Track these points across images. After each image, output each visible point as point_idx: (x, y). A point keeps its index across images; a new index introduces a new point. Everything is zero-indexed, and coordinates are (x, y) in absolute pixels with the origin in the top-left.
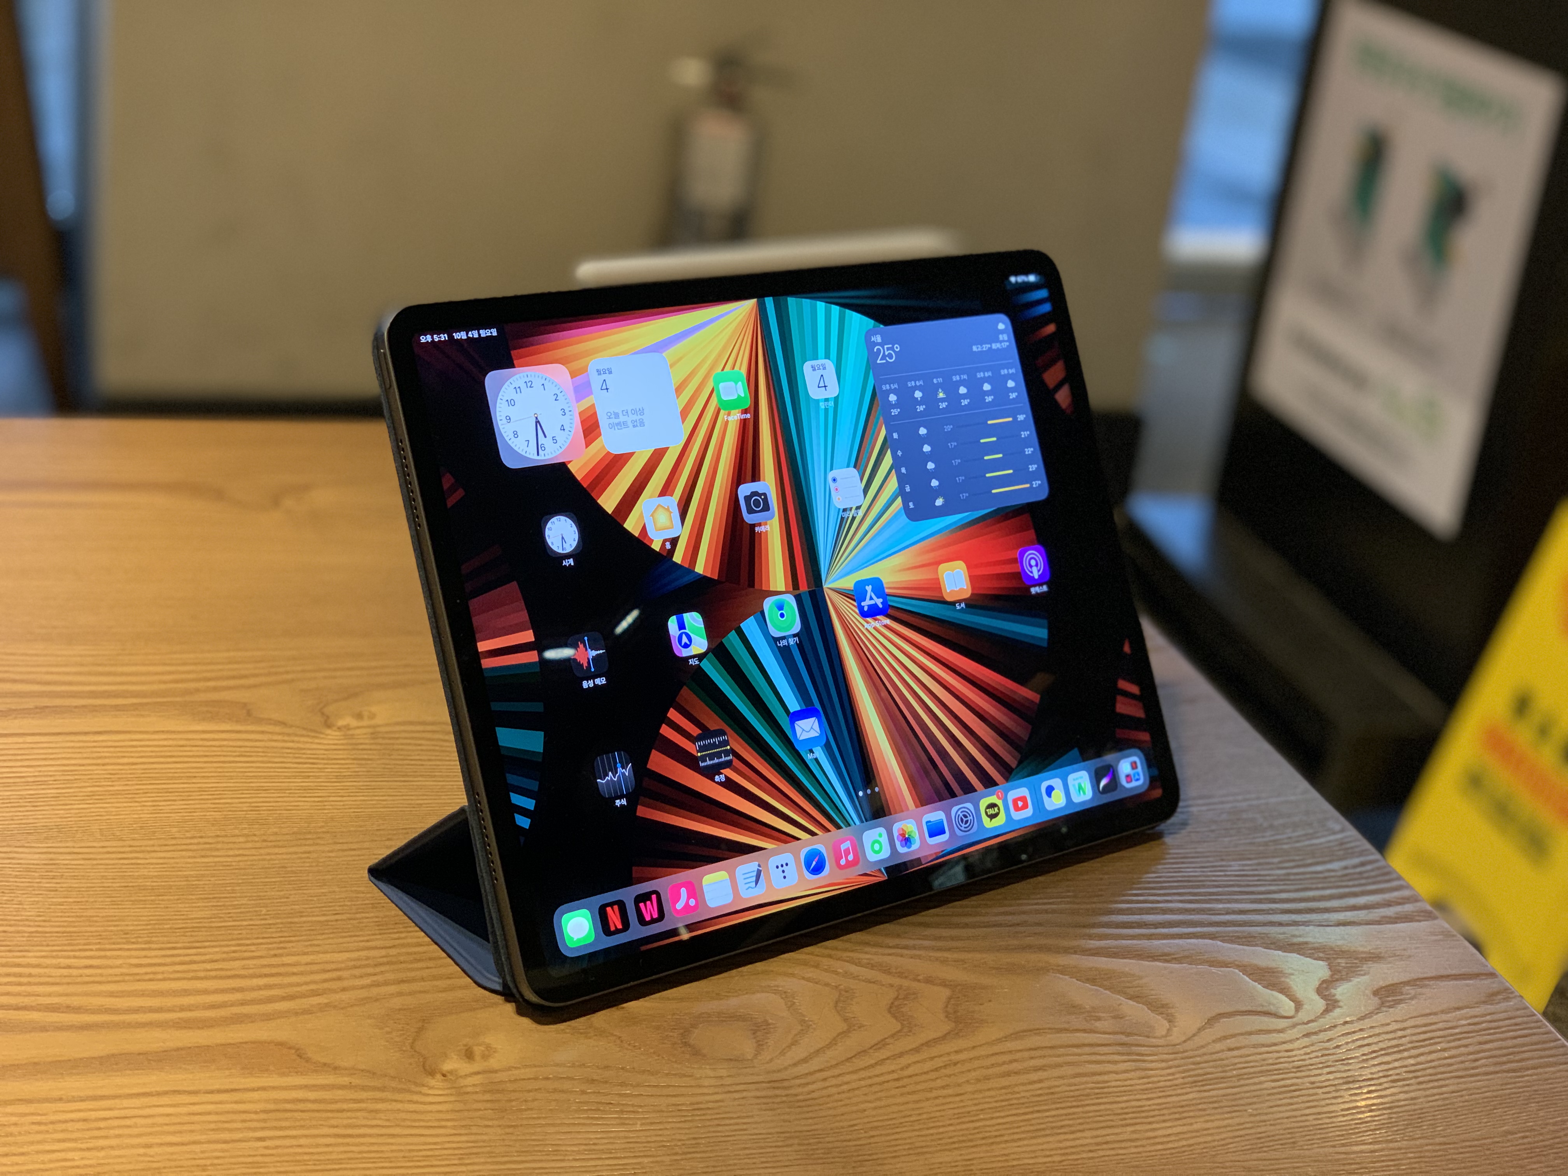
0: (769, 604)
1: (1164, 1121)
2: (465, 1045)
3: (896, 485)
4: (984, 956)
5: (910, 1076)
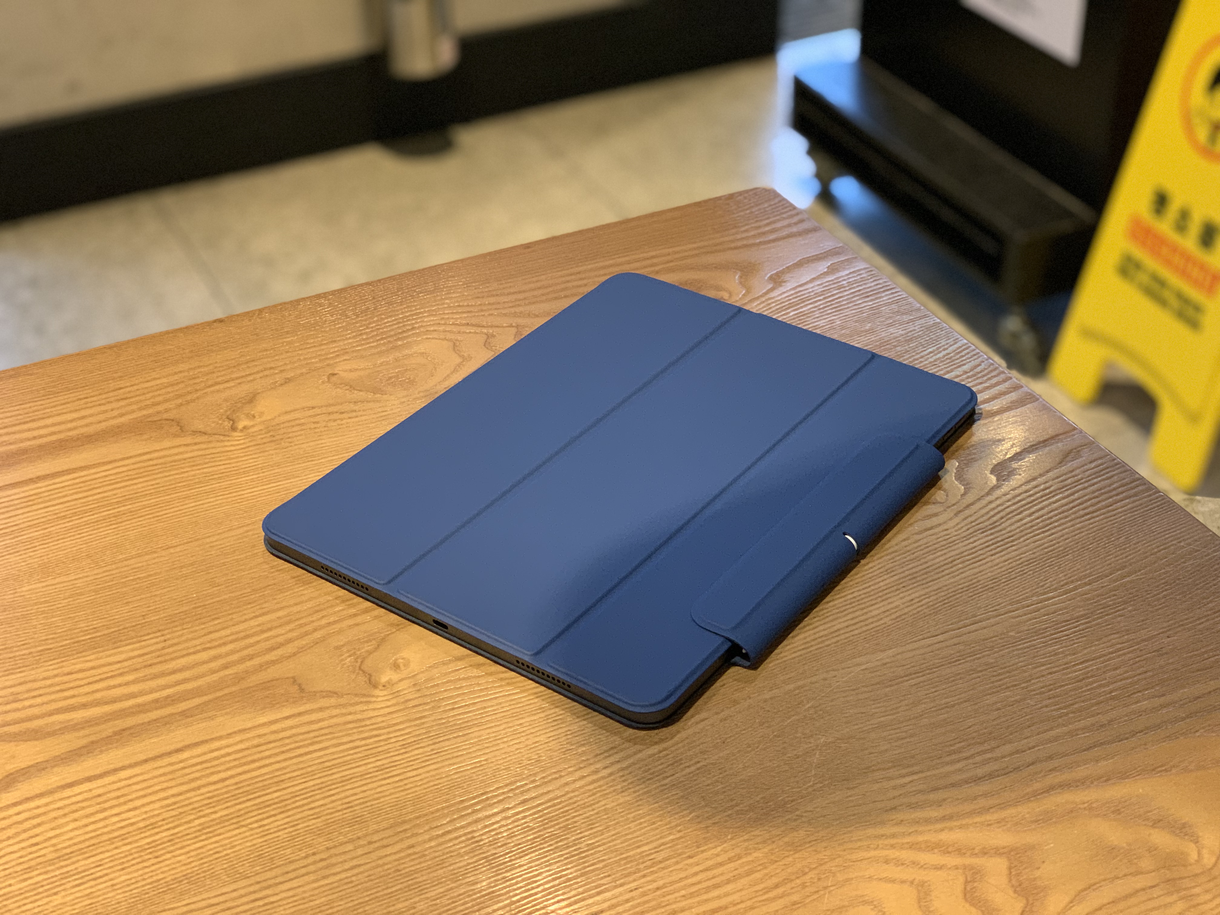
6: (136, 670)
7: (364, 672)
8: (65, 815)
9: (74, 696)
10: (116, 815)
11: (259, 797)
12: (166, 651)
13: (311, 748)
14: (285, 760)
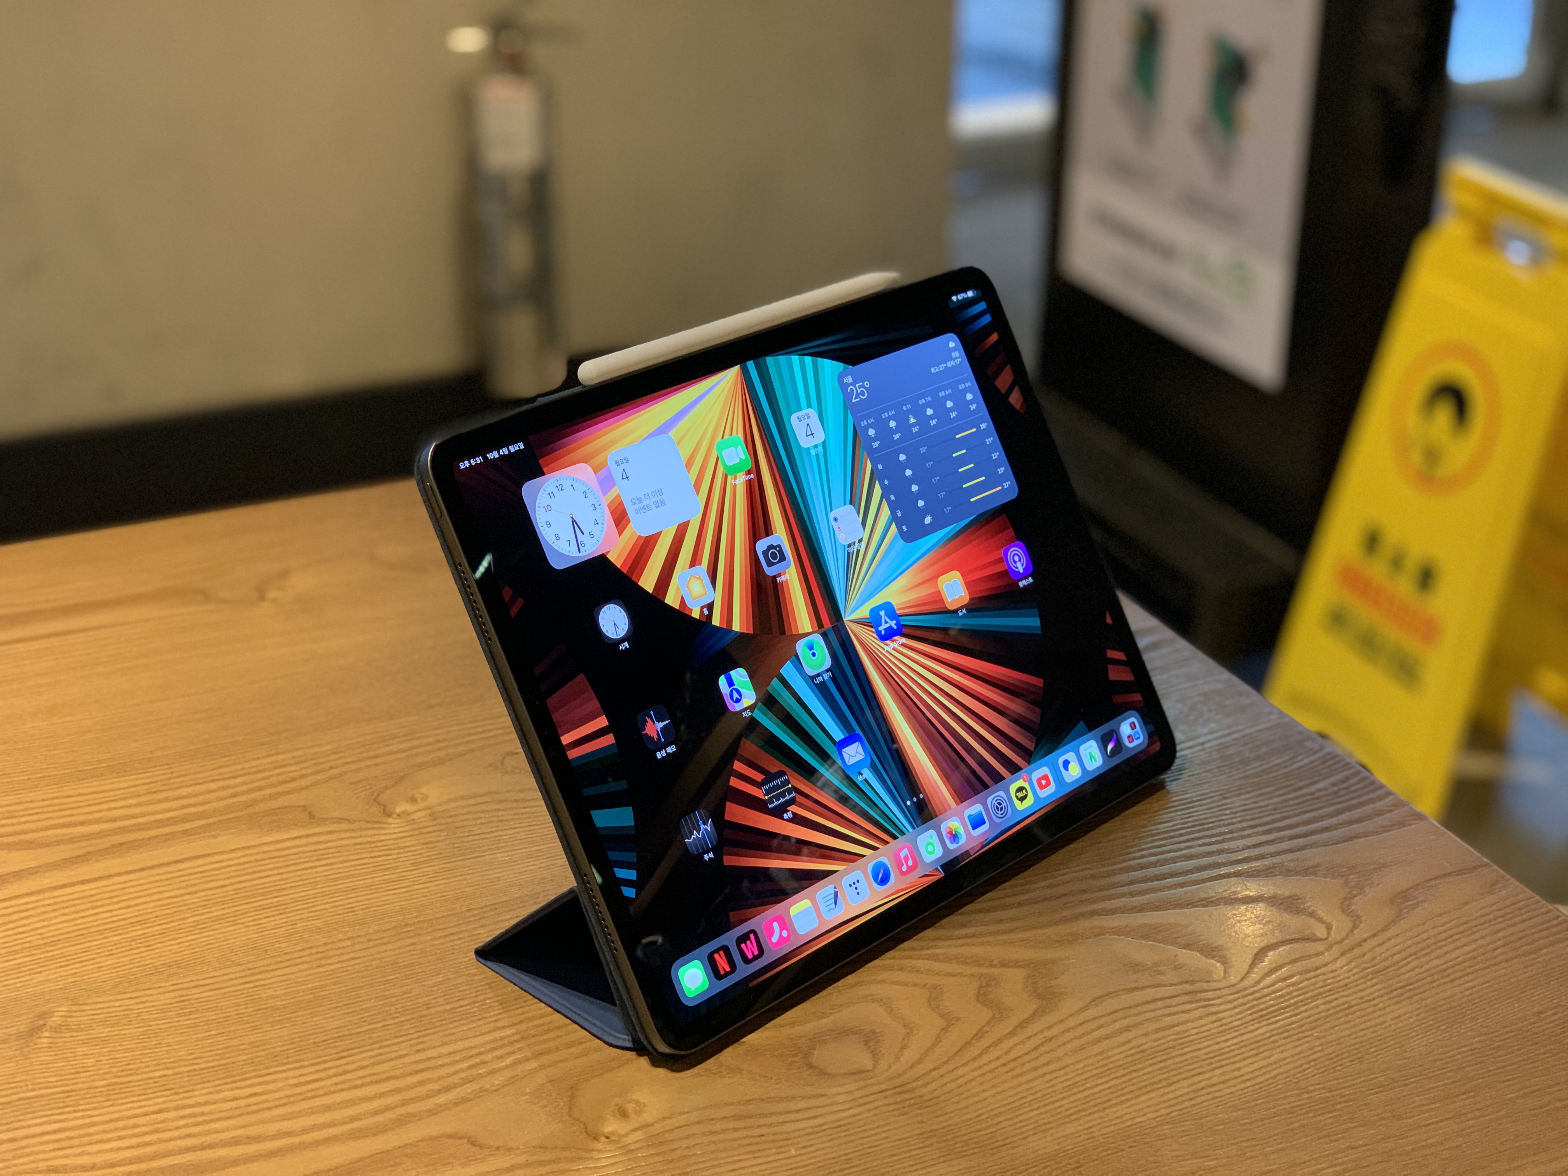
0: (801, 647)
1: (1245, 1059)
2: (617, 1105)
3: (889, 513)
4: (1045, 931)
5: (1015, 1059)
6: (140, 796)
7: (379, 803)
8: (54, 910)
9: (72, 815)
10: (107, 912)
11: (258, 901)
12: (172, 781)
13: (318, 863)
14: (288, 872)
